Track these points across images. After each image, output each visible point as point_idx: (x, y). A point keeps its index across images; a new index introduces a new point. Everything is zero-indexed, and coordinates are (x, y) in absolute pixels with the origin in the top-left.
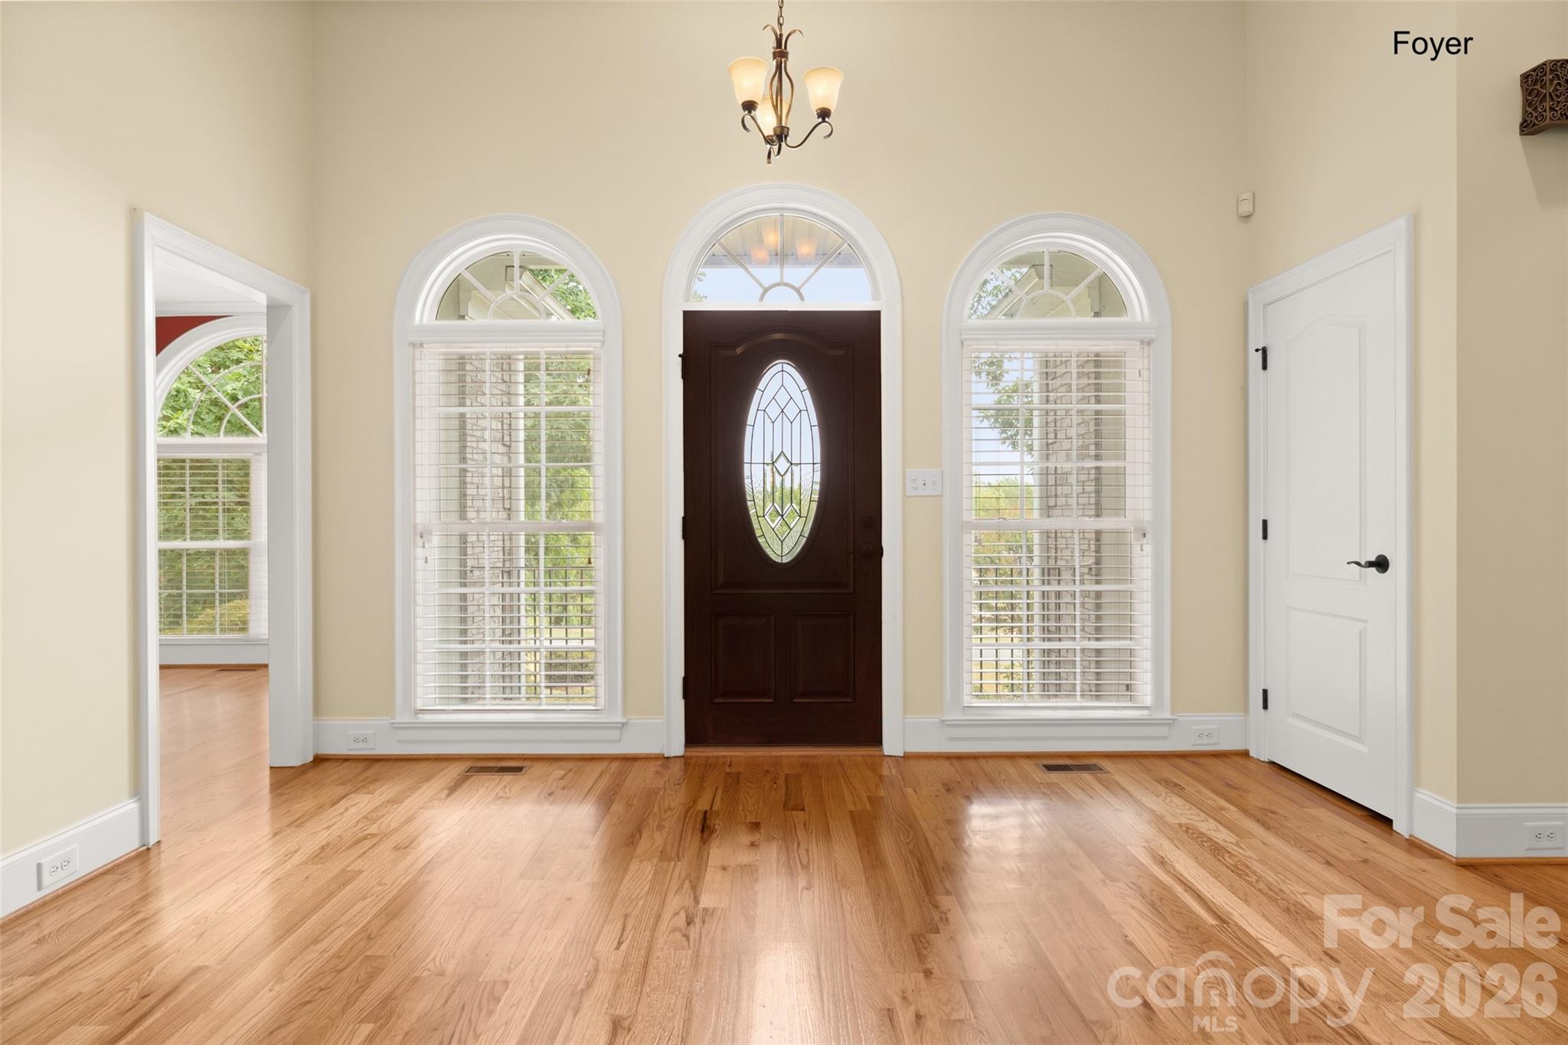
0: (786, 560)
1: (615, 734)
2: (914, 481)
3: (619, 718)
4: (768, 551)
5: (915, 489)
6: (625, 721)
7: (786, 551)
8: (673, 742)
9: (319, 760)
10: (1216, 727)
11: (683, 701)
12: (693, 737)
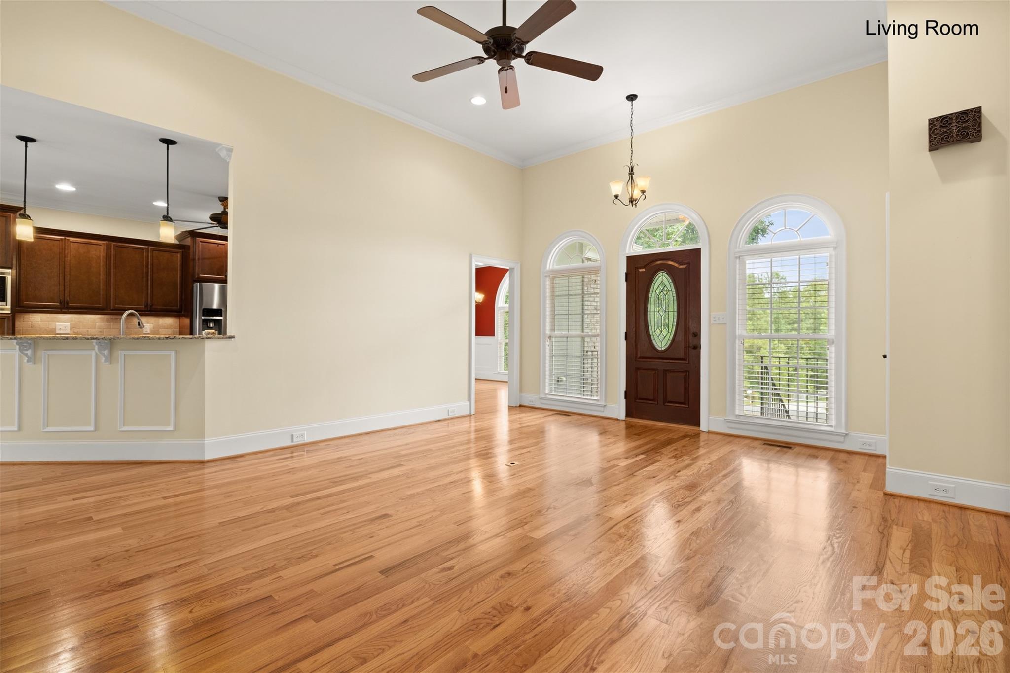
0: (663, 349)
1: (602, 409)
2: (714, 317)
3: (603, 403)
4: (656, 345)
5: (715, 321)
6: (605, 404)
7: (663, 346)
8: (621, 413)
9: (521, 406)
10: (874, 441)
11: (625, 400)
12: (629, 413)
